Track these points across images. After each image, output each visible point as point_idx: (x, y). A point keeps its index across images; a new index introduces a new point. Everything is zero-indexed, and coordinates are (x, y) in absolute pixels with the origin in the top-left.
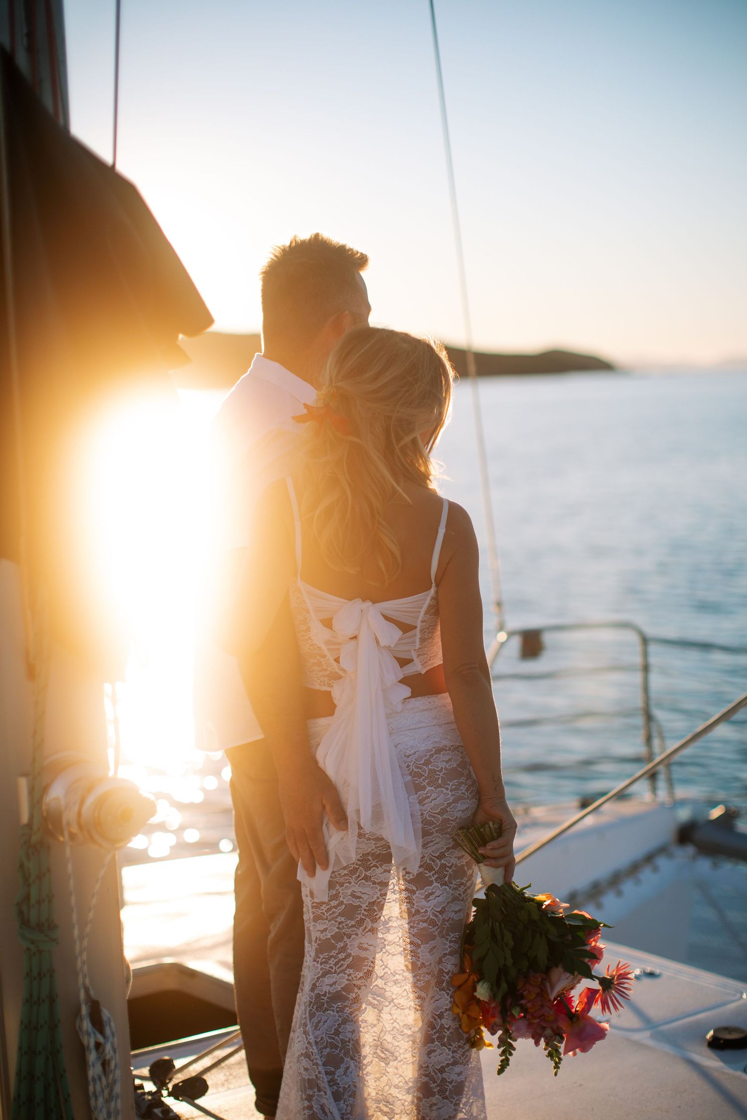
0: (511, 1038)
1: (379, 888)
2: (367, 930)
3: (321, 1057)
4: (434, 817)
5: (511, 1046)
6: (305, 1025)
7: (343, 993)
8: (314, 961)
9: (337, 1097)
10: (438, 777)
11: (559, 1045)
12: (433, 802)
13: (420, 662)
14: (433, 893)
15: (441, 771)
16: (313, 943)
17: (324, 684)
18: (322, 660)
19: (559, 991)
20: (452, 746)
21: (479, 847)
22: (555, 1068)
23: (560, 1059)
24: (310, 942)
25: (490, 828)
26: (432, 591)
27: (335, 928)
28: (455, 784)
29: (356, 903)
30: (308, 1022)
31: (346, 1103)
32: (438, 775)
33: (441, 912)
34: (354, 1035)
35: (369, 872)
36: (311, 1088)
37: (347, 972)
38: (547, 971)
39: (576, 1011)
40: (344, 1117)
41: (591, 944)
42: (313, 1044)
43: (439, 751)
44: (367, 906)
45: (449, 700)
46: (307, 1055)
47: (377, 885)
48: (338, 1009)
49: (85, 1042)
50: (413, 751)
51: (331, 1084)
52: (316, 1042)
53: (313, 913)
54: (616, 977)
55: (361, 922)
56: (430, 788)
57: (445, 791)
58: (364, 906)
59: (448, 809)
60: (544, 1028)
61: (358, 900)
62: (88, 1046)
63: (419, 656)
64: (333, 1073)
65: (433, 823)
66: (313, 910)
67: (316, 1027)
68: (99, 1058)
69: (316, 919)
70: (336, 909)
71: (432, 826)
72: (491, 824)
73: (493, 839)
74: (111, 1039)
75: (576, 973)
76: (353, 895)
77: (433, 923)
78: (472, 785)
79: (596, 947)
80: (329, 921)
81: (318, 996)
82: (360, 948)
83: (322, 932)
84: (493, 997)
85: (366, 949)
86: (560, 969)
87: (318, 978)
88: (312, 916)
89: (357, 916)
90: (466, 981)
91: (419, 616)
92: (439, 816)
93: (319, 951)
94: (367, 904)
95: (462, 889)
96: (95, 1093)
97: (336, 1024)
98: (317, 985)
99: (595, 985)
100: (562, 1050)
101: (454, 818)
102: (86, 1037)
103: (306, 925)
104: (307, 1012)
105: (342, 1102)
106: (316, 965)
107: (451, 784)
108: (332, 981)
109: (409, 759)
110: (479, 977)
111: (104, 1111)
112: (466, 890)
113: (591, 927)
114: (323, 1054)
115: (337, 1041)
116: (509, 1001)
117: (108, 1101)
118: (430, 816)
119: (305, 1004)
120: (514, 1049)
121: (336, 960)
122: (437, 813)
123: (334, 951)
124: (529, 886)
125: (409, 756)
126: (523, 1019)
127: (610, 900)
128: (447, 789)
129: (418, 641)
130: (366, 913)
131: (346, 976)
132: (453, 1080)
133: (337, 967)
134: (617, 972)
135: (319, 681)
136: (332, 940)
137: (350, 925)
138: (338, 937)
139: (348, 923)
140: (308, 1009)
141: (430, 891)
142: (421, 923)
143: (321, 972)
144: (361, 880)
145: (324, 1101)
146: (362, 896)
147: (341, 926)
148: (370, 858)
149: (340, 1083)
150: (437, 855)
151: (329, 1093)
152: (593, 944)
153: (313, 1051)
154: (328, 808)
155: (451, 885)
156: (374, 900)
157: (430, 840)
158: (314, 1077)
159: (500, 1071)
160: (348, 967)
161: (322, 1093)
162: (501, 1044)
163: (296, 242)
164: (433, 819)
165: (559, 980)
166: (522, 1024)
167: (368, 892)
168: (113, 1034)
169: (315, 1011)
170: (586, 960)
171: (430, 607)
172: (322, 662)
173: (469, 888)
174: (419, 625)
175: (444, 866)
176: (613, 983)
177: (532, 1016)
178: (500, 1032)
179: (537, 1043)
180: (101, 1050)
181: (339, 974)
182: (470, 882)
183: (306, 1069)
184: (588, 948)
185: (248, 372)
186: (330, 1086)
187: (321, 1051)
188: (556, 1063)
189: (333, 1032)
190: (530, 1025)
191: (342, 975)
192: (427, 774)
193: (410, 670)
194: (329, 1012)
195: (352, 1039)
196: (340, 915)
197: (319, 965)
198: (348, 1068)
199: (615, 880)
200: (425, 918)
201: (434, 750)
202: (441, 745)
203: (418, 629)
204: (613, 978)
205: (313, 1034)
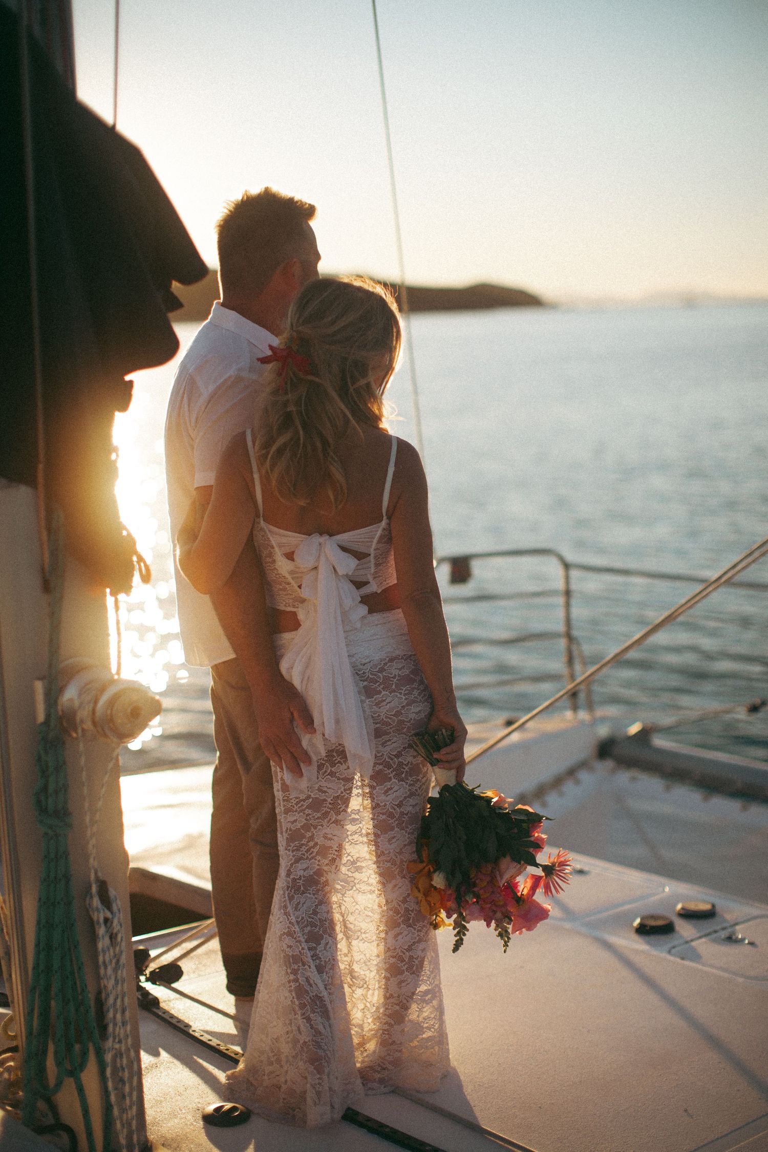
0: (464, 921)
1: (343, 783)
2: (331, 822)
3: (303, 935)
4: (390, 719)
5: (465, 927)
6: (285, 907)
7: (315, 877)
8: (286, 849)
9: (320, 969)
10: (392, 682)
11: (508, 926)
12: (388, 705)
13: (376, 584)
14: (391, 789)
15: (394, 678)
16: (284, 834)
17: (289, 605)
18: (287, 586)
19: (507, 879)
20: (405, 655)
21: (434, 752)
22: (504, 946)
23: (509, 938)
24: (282, 833)
25: (443, 736)
26: (384, 523)
27: (303, 820)
28: (409, 689)
29: (323, 797)
30: (288, 904)
31: (328, 975)
32: (391, 681)
33: (399, 806)
34: (329, 915)
35: (334, 768)
36: (295, 962)
37: (317, 858)
38: (496, 861)
39: (522, 894)
40: (327, 987)
41: (534, 835)
42: (295, 924)
43: (392, 660)
44: (332, 800)
45: (402, 615)
46: (290, 934)
47: (341, 781)
48: (314, 892)
49: (95, 918)
50: (368, 660)
51: (314, 958)
52: (297, 921)
53: (284, 806)
54: (557, 864)
55: (326, 814)
56: (385, 692)
57: (399, 695)
58: (329, 800)
59: (403, 712)
60: (495, 912)
61: (324, 794)
62: (98, 923)
63: (375, 578)
64: (315, 948)
65: (390, 724)
66: (284, 803)
67: (296, 909)
68: (107, 932)
69: (287, 811)
70: (304, 802)
71: (389, 727)
72: (444, 731)
73: (446, 745)
74: (117, 914)
75: (522, 862)
76: (320, 790)
77: (391, 815)
78: (424, 690)
79: (539, 838)
80: (298, 813)
81: (294, 880)
82: (325, 837)
83: (293, 822)
84: (449, 885)
85: (331, 839)
86: (508, 859)
87: (292, 865)
88: (283, 809)
89: (323, 809)
90: (424, 868)
91: (372, 545)
92: (395, 718)
93: (290, 840)
94: (332, 798)
95: (418, 785)
96: (104, 962)
97: (314, 905)
98: (292, 871)
99: (539, 872)
100: (510, 930)
101: (408, 720)
102: (96, 914)
103: (278, 818)
104: (286, 896)
105: (325, 974)
106: (288, 853)
107: (404, 689)
108: (305, 866)
109: (365, 667)
110: (435, 867)
111: (113, 978)
112: (421, 786)
113: (535, 820)
114: (304, 932)
115: (316, 921)
116: (463, 888)
117: (115, 970)
118: (386, 717)
119: (283, 889)
120: (468, 930)
121: (308, 847)
122: (392, 715)
123: (304, 840)
124: (479, 786)
125: (364, 664)
126: (476, 903)
127: (552, 798)
128: (401, 693)
129: (373, 566)
130: (330, 806)
131: (317, 862)
132: (418, 956)
133: (309, 853)
134: (558, 859)
135: (284, 603)
136: (302, 830)
137: (316, 817)
138: (307, 827)
139: (314, 815)
140: (287, 892)
141: (389, 787)
142: (381, 815)
143: (293, 859)
144: (327, 775)
145: (309, 974)
146: (328, 791)
147: (308, 818)
148: (335, 754)
149: (322, 957)
150: (394, 753)
151: (313, 967)
152: (536, 835)
153: (296, 930)
154: (296, 714)
155: (407, 781)
156: (338, 794)
157: (387, 739)
158: (299, 954)
159: (456, 948)
160: (317, 853)
161: (306, 966)
162: (456, 926)
163: (247, 196)
164: (389, 721)
165: (507, 869)
166: (475, 908)
167: (333, 788)
168: (119, 910)
169: (294, 895)
170: (531, 850)
171: (381, 537)
172: (287, 588)
173: (424, 784)
174: (372, 552)
175: (401, 764)
176: (554, 870)
177: (484, 901)
178: (455, 916)
179: (488, 925)
180: (108, 924)
181: (310, 859)
182: (425, 779)
183: (290, 947)
184: (532, 839)
185: (209, 320)
186: (313, 960)
187: (302, 929)
188: (505, 942)
189: (311, 912)
190: (482, 909)
191: (313, 860)
192: (382, 680)
193: (366, 590)
194: (306, 894)
195: (328, 919)
196: (309, 807)
197: (291, 853)
198: (327, 944)
199: (557, 782)
200: (385, 811)
201: (388, 659)
202: (394, 655)
203: (372, 556)
204: (554, 865)
205: (294, 914)
